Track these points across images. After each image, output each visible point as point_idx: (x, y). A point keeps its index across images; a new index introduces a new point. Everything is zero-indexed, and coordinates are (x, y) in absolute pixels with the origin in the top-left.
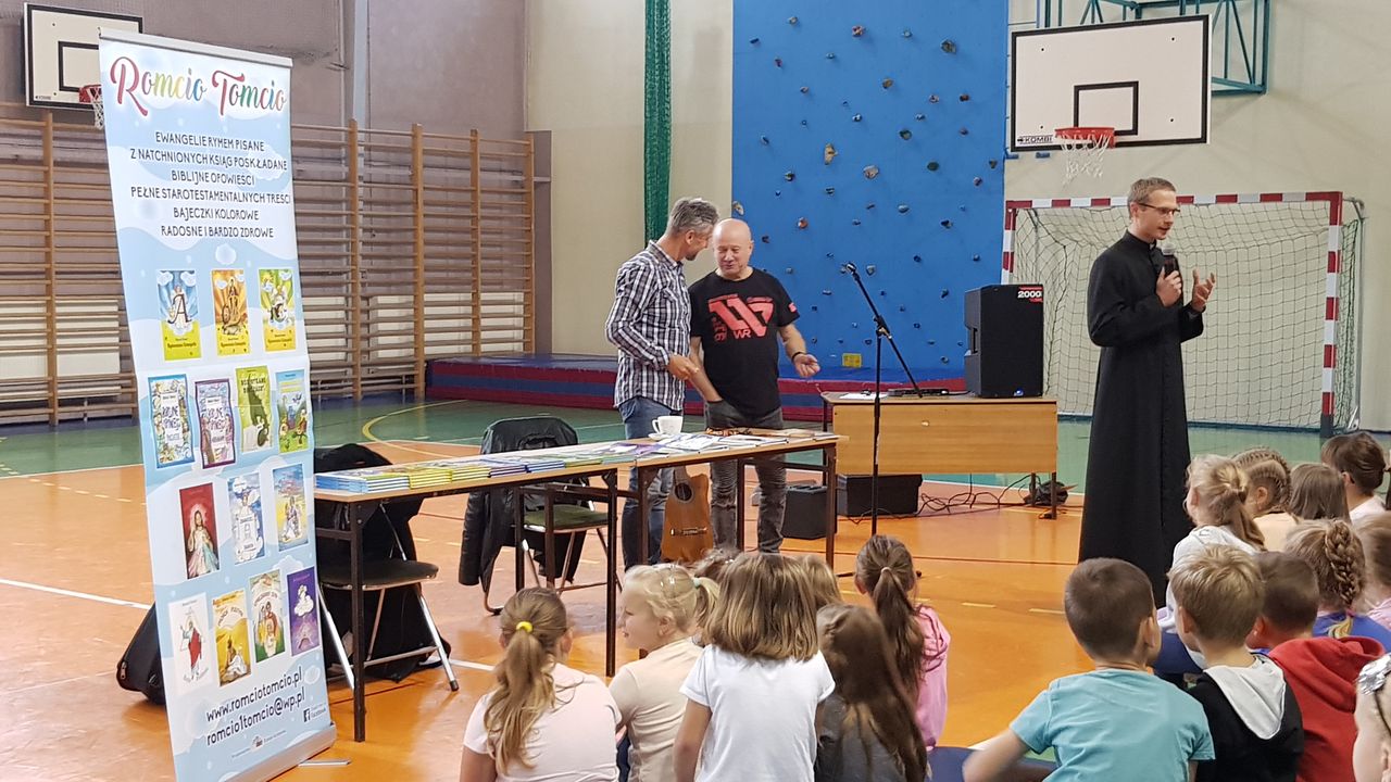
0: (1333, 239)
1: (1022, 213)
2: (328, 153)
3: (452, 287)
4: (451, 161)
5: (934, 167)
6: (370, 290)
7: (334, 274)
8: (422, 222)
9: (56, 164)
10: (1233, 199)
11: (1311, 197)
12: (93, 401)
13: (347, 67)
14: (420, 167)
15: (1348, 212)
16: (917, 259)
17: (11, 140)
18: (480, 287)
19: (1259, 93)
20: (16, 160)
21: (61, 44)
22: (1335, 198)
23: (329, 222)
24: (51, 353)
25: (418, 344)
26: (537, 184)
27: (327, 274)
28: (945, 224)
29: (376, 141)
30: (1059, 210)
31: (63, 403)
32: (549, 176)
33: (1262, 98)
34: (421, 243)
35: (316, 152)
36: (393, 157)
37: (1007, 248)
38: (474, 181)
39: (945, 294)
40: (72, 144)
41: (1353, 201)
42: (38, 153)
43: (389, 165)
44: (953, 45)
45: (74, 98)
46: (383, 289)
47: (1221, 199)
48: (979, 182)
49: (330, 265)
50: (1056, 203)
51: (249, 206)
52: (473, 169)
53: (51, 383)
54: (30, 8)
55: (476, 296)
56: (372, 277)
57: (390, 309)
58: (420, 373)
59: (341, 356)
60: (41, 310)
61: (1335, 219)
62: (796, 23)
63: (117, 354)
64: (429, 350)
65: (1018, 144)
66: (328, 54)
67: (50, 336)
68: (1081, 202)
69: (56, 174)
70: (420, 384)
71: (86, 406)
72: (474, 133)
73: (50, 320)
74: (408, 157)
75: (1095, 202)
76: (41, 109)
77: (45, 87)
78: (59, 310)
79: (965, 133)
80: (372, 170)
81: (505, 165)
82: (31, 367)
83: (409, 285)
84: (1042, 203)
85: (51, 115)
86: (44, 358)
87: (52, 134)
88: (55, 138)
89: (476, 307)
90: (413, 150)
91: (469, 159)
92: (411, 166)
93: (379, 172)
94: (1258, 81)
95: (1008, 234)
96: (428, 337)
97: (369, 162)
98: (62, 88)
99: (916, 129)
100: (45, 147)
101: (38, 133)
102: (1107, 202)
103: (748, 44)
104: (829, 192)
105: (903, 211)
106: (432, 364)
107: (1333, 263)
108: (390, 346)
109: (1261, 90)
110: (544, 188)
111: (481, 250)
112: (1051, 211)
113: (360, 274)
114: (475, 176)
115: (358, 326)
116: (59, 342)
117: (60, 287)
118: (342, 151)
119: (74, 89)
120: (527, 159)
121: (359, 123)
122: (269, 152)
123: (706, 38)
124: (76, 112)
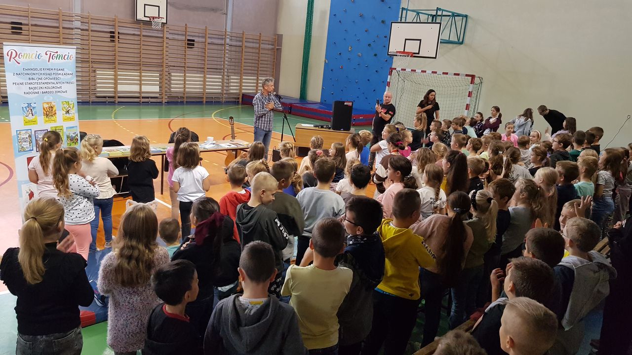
0: (471, 88)
1: (394, 71)
2: (220, 37)
3: (252, 75)
4: (254, 40)
5: (375, 55)
6: (229, 74)
7: (219, 69)
8: (244, 57)
9: (144, 36)
10: (447, 73)
11: (467, 75)
12: (151, 98)
13: (226, 14)
14: (244, 42)
15: (477, 80)
16: (368, 80)
17: (133, 29)
18: (259, 75)
19: (461, 44)
20: (134, 35)
21: (145, 5)
22: (473, 77)
23: (219, 56)
24: (140, 85)
25: (241, 89)
26: (277, 49)
27: (217, 69)
28: (376, 71)
29: (233, 35)
31: (143, 98)
32: (281, 47)
33: (462, 45)
34: (243, 62)
35: (217, 36)
36: (238, 39)
37: (388, 80)
39: (374, 90)
40: (149, 31)
41: (479, 77)
42: (139, 33)
43: (237, 41)
44: (385, 21)
45: (148, 19)
46: (233, 74)
47: (444, 73)
48: (386, 61)
49: (218, 67)
50: (402, 70)
51: (58, 85)
52: (259, 43)
53: (140, 92)
55: (258, 78)
56: (230, 71)
57: (234, 79)
58: (241, 97)
59: (220, 91)
60: (139, 74)
61: (472, 82)
62: (345, 11)
63: (158, 87)
64: (243, 91)
65: (389, 53)
66: (221, 10)
67: (140, 80)
68: (408, 70)
69: (143, 38)
70: (241, 100)
71: (149, 99)
72: (260, 34)
73: (140, 76)
74: (241, 39)
75: (412, 70)
76: (139, 22)
77: (140, 16)
78: (143, 74)
79: (385, 47)
80: (232, 43)
81: (270, 43)
82: (136, 88)
83: (240, 74)
84: (399, 69)
85: (142, 24)
88: (143, 29)
89: (257, 81)
90: (242, 38)
91: (259, 41)
92: (242, 41)
93: (234, 43)
94: (461, 41)
95: (389, 76)
96: (243, 88)
97: (231, 40)
98: (145, 16)
99: (372, 44)
100: (141, 32)
101: (139, 27)
102: (415, 71)
103: (333, 15)
104: (349, 59)
105: (367, 67)
106: (244, 95)
107: (470, 94)
108: (234, 89)
109: (462, 43)
110: (279, 51)
111: (260, 65)
112: (401, 71)
113: (226, 70)
114: (260, 45)
115: (225, 83)
116: (142, 82)
117: (143, 68)
118: (223, 36)
119: (148, 17)
120: (275, 42)
121: (229, 30)
122: (66, 71)
123: (323, 13)
124: (149, 23)
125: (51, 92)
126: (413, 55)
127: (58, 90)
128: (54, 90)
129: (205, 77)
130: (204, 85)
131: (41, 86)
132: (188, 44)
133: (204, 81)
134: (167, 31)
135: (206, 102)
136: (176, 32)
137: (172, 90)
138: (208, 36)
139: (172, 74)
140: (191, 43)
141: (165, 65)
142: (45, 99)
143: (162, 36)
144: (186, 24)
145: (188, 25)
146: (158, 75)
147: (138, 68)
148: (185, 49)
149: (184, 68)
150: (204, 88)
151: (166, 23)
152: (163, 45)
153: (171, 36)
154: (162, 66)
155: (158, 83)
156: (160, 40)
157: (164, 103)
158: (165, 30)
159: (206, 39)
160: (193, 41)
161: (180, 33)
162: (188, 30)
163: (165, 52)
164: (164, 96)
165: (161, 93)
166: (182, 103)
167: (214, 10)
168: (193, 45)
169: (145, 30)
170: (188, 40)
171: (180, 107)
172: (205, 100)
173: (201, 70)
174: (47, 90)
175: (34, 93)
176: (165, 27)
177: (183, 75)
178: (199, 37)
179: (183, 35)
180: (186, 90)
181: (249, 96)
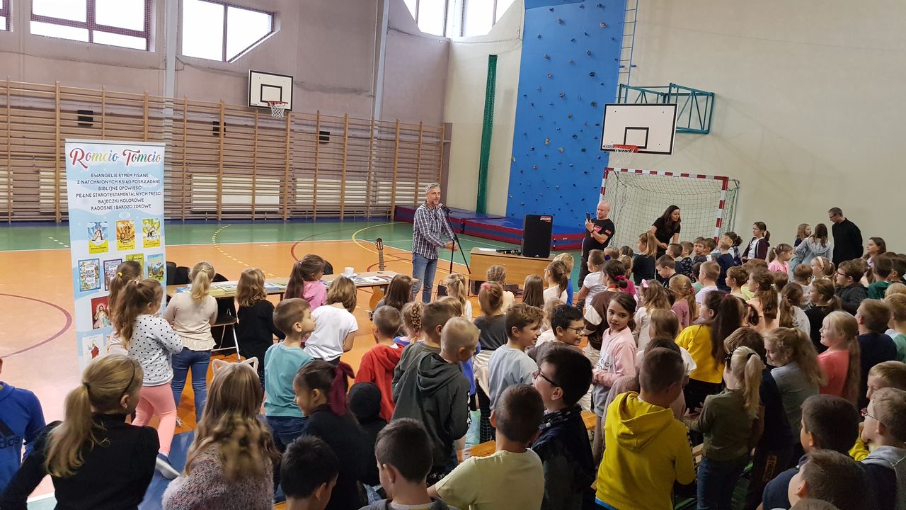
0: (723, 195)
1: (610, 172)
2: (365, 128)
3: (410, 179)
4: (413, 132)
5: (584, 150)
6: (378, 179)
7: (363, 172)
8: (398, 155)
9: (259, 127)
10: (687, 175)
11: (716, 178)
12: (269, 213)
13: (374, 97)
14: (398, 134)
15: (731, 185)
16: (574, 185)
17: (246, 119)
18: (419, 180)
19: (706, 133)
20: (246, 126)
21: (262, 85)
22: (725, 180)
23: (363, 153)
24: (253, 195)
25: (393, 199)
26: (445, 143)
27: (360, 172)
28: (586, 173)
29: (384, 124)
30: (623, 173)
31: (257, 213)
32: (450, 139)
33: (707, 135)
34: (397, 162)
35: (361, 127)
36: (390, 130)
37: (603, 186)
38: (420, 140)
39: (583, 200)
40: (267, 121)
41: (734, 180)
42: (253, 124)
43: (388, 133)
44: (596, 103)
45: (265, 105)
46: (382, 179)
47: (683, 175)
48: (599, 158)
49: (362, 169)
50: (622, 170)
51: (139, 197)
52: (420, 135)
53: (253, 205)
54: (251, 71)
55: (417, 183)
56: (379, 174)
57: (384, 186)
58: (393, 210)
59: (364, 202)
60: (251, 180)
61: (724, 187)
62: (540, 90)
63: (278, 197)
64: (396, 202)
65: (603, 148)
66: (366, 91)
67: (253, 189)
68: (631, 170)
69: (258, 131)
70: (393, 215)
71: (266, 215)
72: (421, 123)
73: (253, 183)
74: (394, 130)
75: (637, 171)
76: (253, 109)
77: (255, 101)
78: (257, 180)
79: (596, 138)
80: (382, 135)
81: (435, 135)
82: (246, 200)
83: (393, 179)
84: (617, 169)
85: (257, 111)
86: (251, 196)
87: (258, 117)
89: (417, 188)
90: (396, 128)
91: (419, 132)
92: (395, 133)
93: (384, 136)
94: (706, 129)
95: (604, 180)
96: (396, 197)
97: (380, 131)
98: (261, 101)
99: (579, 134)
100: (255, 122)
101: (253, 116)
102: (641, 171)
103: (523, 96)
104: (546, 156)
105: (572, 166)
106: (397, 208)
107: (722, 205)
108: (383, 200)
109: (707, 132)
110: (447, 146)
111: (420, 166)
112: (620, 173)
113: (373, 173)
114: (420, 138)
115: (371, 192)
116: (256, 191)
117: (258, 172)
118: (369, 127)
119: (267, 102)
120: (442, 133)
121: (377, 117)
122: (151, 177)
123: (508, 93)
124: (266, 110)
125: (128, 207)
126: (638, 150)
127: (138, 203)
128: (133, 203)
129: (343, 184)
130: (342, 194)
131: (115, 198)
132: (321, 138)
133: (342, 189)
134: (292, 121)
135: (344, 218)
136: (305, 122)
137: (297, 201)
138: (348, 126)
139: (298, 179)
140: (324, 137)
141: (288, 167)
142: (119, 216)
143: (284, 127)
144: (318, 111)
145: (321, 113)
146: (279, 181)
147: (250, 171)
148: (317, 144)
149: (314, 172)
150: (342, 199)
151: (291, 110)
152: (286, 139)
153: (296, 128)
154: (284, 169)
155: (278, 192)
156: (282, 133)
157: (285, 219)
158: (289, 119)
159: (345, 131)
160: (328, 133)
161: (310, 123)
162: (321, 118)
163: (288, 149)
164: (285, 209)
165: (281, 206)
166: (310, 220)
167: (357, 91)
168: (328, 139)
169: (260, 120)
170: (321, 133)
171: (308, 225)
172: (342, 216)
173: (339, 173)
174: (124, 204)
175: (105, 208)
176: (289, 115)
177: (313, 180)
178: (336, 128)
179: (314, 126)
180: (317, 201)
181: (405, 209)
